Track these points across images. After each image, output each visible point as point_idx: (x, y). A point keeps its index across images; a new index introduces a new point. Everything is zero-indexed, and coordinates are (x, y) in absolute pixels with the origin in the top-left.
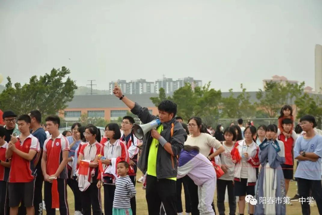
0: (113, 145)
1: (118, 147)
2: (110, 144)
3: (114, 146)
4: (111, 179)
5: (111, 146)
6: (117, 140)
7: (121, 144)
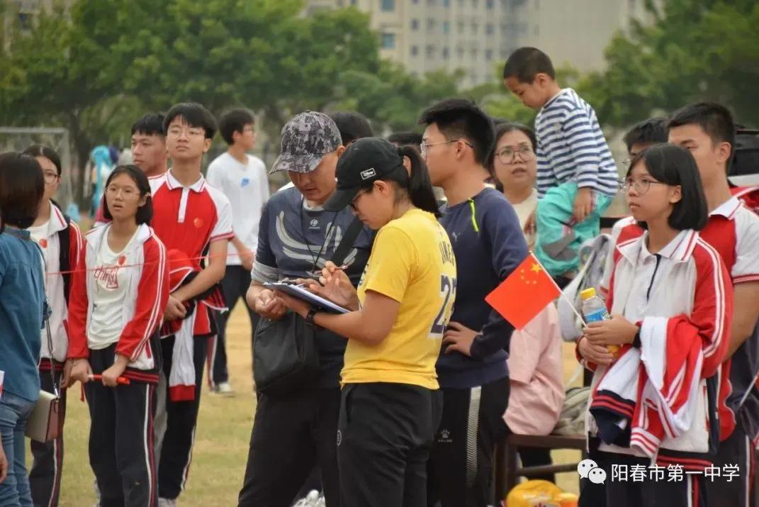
0: (659, 257)
1: (679, 267)
2: (645, 253)
3: (662, 263)
4: (622, 425)
5: (647, 260)
6: (683, 233)
7: (698, 253)
